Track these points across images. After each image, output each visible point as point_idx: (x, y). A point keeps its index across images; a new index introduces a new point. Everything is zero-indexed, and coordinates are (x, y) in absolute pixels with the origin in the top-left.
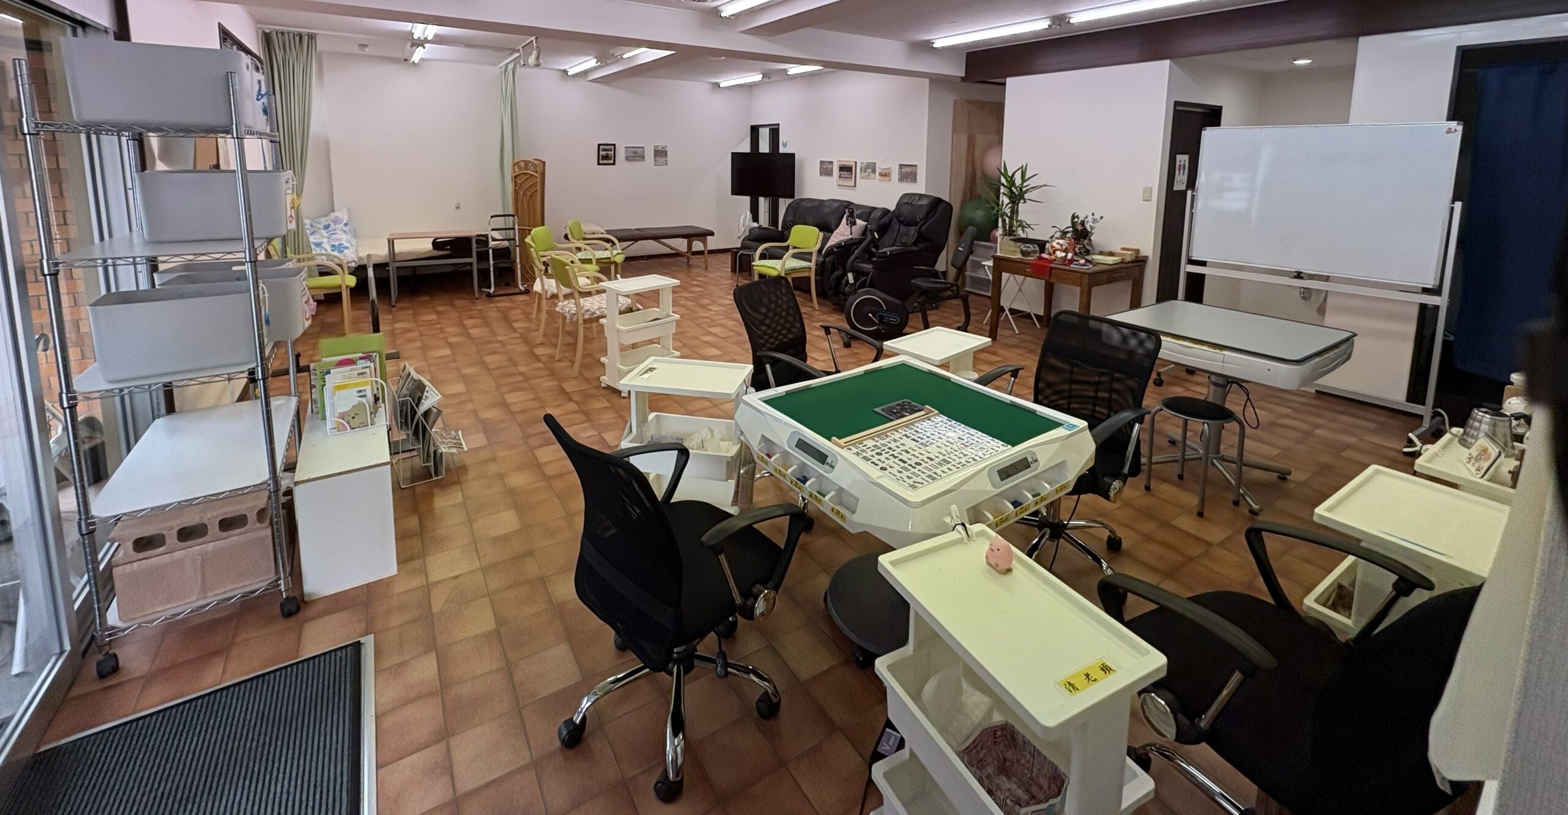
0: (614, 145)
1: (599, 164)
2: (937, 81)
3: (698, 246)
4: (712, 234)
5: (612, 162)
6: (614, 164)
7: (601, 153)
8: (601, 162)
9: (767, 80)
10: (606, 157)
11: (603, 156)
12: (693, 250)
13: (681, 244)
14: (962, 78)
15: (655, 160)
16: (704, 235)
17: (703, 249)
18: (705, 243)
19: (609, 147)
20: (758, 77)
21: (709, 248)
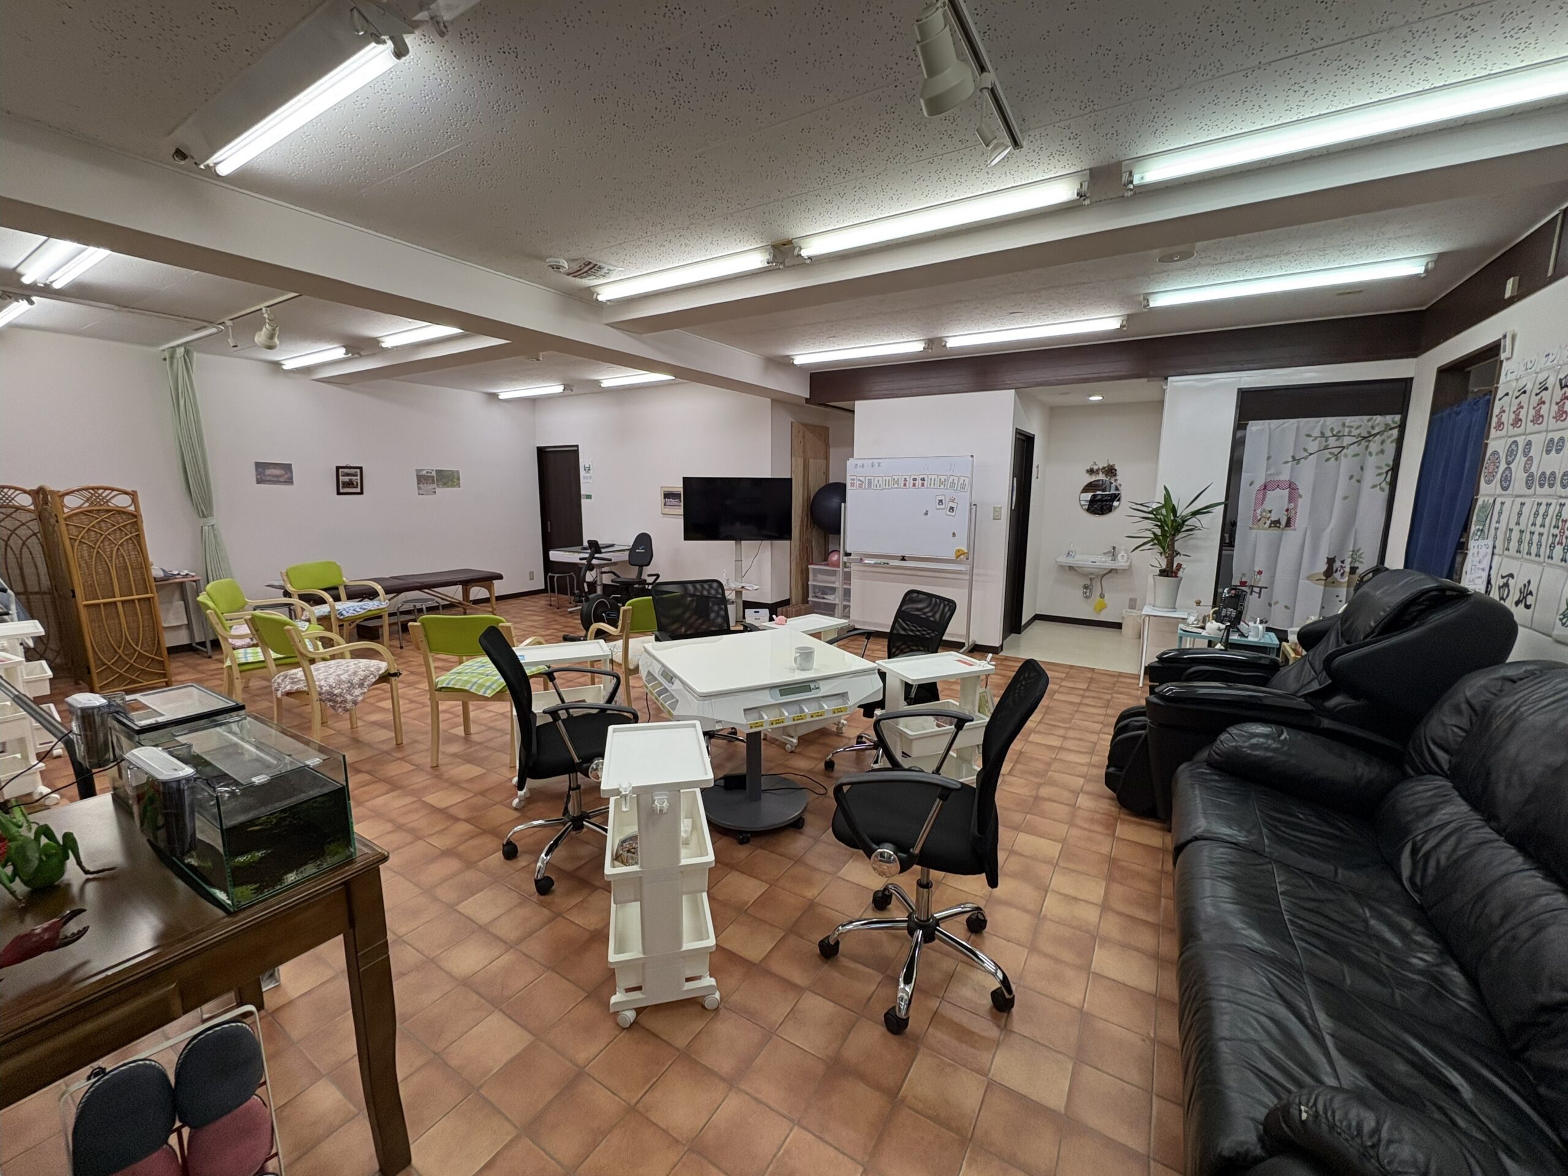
0: (361, 468)
1: (339, 493)
2: (780, 401)
3: (478, 592)
4: (500, 577)
5: (358, 490)
6: (361, 493)
7: (342, 478)
8: (342, 491)
9: (568, 392)
10: (350, 484)
11: (344, 483)
12: (471, 598)
13: (455, 593)
14: (806, 399)
15: (419, 488)
16: (488, 579)
17: (488, 596)
18: (490, 589)
19: (353, 471)
20: (559, 389)
21: (497, 594)
